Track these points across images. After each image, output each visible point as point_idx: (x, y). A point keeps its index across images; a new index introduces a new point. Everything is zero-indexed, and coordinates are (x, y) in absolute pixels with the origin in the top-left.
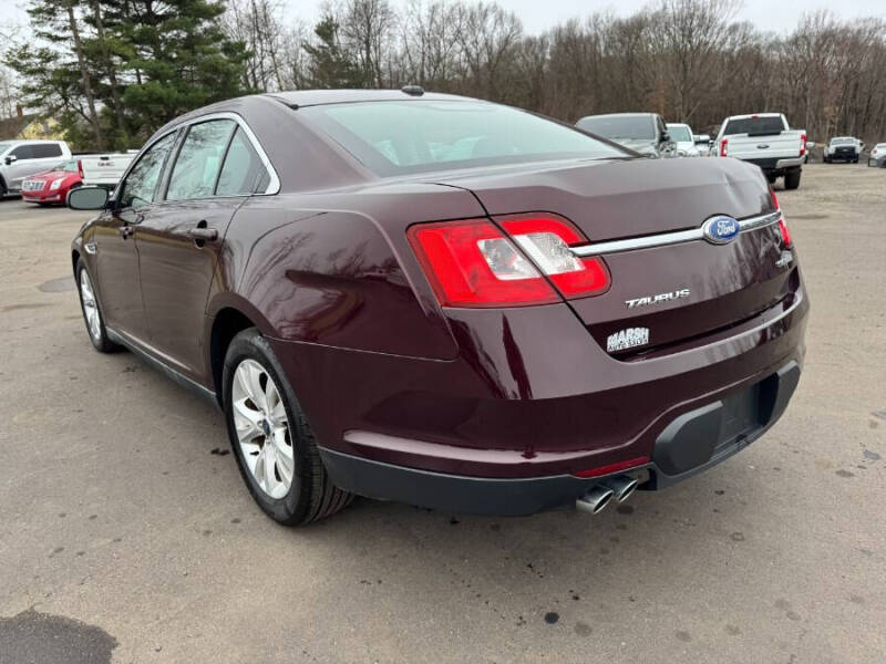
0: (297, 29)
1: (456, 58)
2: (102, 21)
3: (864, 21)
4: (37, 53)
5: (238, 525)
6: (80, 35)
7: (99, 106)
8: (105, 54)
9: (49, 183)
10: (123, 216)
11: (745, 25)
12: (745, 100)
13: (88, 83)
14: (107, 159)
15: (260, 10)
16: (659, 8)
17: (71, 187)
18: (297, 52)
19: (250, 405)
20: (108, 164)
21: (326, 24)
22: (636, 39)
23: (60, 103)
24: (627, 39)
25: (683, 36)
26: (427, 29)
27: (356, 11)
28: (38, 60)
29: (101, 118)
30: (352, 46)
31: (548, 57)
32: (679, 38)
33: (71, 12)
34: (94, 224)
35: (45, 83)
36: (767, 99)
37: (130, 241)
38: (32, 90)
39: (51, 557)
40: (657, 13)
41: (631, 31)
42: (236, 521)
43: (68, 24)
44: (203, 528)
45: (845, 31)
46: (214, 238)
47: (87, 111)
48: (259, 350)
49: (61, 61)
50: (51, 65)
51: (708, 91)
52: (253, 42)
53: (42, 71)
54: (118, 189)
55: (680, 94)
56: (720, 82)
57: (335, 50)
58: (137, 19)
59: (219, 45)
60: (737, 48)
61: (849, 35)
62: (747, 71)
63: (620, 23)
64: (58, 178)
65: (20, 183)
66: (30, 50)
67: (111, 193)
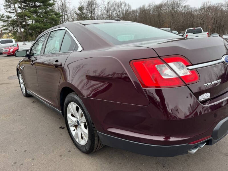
0: (73, 9)
1: (114, 15)
2: (23, 8)
3: (218, 4)
4: (6, 16)
5: (70, 153)
6: (17, 11)
7: (22, 30)
8: (24, 16)
9: (10, 50)
10: (31, 59)
11: (188, 6)
12: (188, 25)
13: (19, 24)
14: (25, 43)
15: (64, 4)
16: (166, 2)
17: (16, 51)
18: (73, 14)
19: (73, 115)
20: (25, 45)
21: (81, 7)
22: (160, 10)
23: (12, 29)
24: (158, 10)
25: (172, 8)
26: (107, 8)
27: (88, 4)
28: (6, 18)
29: (23, 33)
30: (88, 13)
31: (138, 15)
32: (171, 9)
33: (14, 5)
34: (23, 61)
35: (8, 24)
36: (194, 24)
37: (34, 66)
38: (5, 26)
39: (13, 166)
40: (165, 3)
41: (159, 7)
42: (69, 151)
43: (14, 9)
44: (59, 154)
45: (214, 6)
46: (61, 65)
47: (19, 31)
48: (76, 100)
49: (12, 18)
50: (10, 19)
51: (179, 23)
52: (62, 13)
53: (7, 21)
54: (29, 51)
55: (172, 23)
56: (182, 20)
57: (83, 14)
58: (32, 7)
59: (53, 13)
60: (186, 12)
61: (215, 7)
62: (189, 17)
63: (156, 6)
64: (12, 49)
65: (2, 50)
66: (4, 16)
67: (27, 52)
